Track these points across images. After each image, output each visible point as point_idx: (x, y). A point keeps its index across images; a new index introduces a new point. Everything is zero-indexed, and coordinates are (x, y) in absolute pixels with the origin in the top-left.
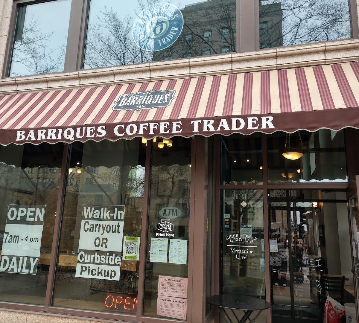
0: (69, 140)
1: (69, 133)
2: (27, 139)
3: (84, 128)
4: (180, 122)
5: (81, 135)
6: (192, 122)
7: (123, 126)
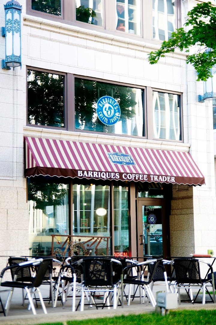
0: (104, 179)
1: (103, 175)
2: (84, 176)
3: (110, 173)
4: (147, 176)
5: (109, 176)
6: (151, 176)
7: (126, 174)
